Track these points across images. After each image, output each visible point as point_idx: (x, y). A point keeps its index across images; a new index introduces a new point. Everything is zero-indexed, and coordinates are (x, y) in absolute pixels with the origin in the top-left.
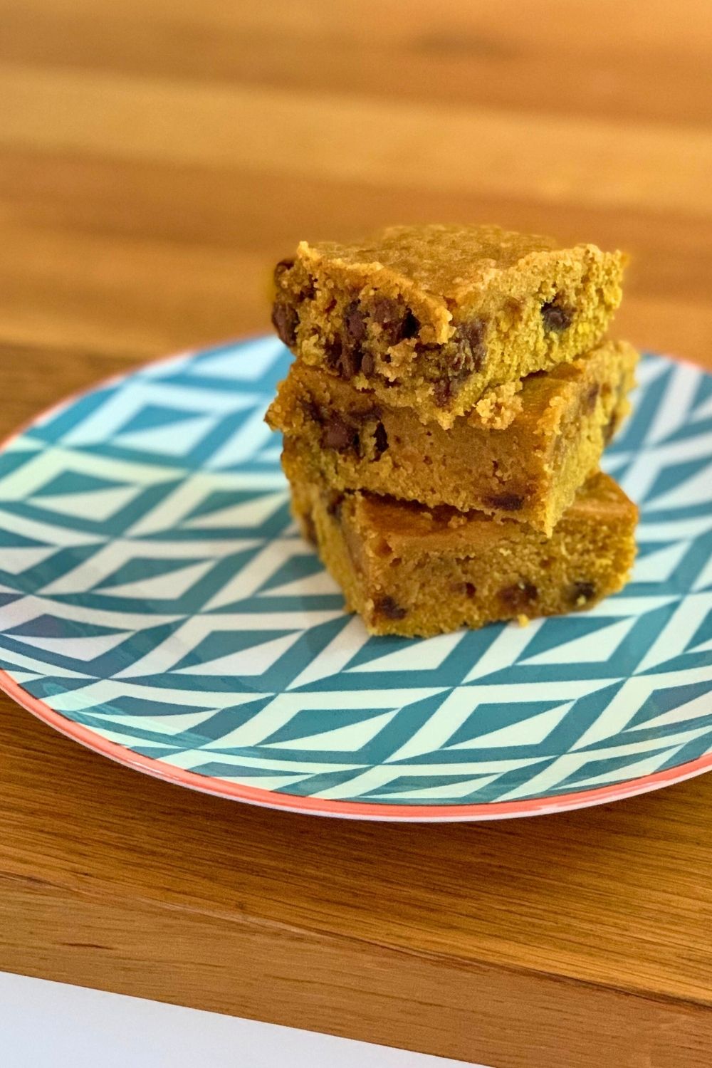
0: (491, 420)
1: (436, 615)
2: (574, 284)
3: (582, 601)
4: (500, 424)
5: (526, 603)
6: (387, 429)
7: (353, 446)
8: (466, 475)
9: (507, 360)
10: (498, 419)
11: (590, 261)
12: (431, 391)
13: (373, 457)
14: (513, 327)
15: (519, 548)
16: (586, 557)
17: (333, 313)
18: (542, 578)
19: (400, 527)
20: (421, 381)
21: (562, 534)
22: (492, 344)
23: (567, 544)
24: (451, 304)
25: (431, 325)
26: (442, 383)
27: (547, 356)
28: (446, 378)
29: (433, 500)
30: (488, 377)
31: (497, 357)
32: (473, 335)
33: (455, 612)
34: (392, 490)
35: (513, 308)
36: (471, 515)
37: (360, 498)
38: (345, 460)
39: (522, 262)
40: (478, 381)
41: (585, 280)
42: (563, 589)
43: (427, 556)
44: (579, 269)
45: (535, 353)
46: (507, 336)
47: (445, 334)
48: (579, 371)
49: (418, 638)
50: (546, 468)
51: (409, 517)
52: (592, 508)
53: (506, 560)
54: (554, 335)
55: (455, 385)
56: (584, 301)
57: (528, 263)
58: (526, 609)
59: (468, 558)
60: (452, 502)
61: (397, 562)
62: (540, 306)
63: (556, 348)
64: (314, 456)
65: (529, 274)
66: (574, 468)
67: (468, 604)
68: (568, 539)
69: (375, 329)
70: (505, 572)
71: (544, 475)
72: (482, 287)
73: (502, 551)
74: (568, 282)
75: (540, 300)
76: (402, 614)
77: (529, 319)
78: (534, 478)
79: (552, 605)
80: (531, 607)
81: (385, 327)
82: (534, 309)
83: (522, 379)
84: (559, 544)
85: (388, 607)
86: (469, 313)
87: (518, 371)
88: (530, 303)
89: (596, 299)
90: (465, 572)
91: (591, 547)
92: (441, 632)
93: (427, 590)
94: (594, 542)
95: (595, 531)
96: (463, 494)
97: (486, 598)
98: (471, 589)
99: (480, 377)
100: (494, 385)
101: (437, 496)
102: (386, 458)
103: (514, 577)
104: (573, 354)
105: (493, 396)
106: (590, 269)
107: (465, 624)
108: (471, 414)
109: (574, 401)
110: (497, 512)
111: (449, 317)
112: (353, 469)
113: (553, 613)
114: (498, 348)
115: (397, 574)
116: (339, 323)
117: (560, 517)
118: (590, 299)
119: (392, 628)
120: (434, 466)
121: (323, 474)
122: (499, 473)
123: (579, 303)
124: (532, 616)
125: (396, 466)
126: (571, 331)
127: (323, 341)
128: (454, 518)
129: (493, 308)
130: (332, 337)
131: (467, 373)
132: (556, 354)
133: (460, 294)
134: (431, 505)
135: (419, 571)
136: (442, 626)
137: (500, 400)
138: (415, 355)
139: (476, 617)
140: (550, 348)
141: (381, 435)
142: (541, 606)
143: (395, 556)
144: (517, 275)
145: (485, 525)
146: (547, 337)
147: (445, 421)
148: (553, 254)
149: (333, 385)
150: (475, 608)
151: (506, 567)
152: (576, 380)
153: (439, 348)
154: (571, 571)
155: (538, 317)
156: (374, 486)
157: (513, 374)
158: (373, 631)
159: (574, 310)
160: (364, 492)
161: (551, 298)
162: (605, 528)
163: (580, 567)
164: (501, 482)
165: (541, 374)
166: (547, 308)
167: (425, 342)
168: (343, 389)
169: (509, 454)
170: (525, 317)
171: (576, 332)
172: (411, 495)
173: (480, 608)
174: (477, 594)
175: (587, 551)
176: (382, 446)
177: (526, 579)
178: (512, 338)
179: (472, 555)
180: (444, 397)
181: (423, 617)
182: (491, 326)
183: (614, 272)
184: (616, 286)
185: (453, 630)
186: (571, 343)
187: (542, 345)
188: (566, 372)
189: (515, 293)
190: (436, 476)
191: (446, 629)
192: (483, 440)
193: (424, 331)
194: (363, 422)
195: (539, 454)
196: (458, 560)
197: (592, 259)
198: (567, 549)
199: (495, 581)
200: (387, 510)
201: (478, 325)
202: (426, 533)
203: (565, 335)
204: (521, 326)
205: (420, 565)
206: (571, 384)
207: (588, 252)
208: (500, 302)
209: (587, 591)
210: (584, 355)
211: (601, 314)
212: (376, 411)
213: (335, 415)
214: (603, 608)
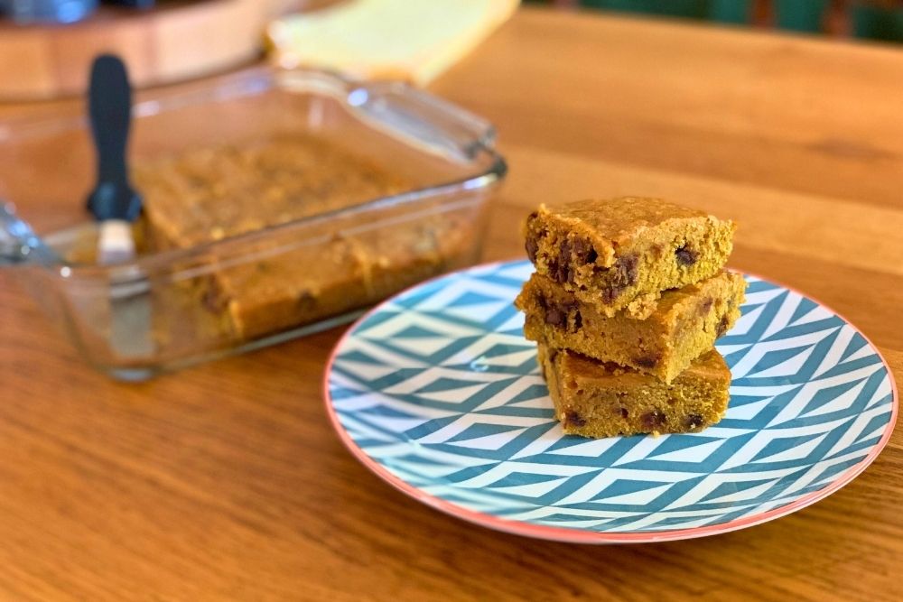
0: (637, 314)
1: (603, 425)
2: (698, 238)
3: (693, 426)
4: (641, 317)
5: (659, 424)
6: (581, 314)
7: (562, 323)
8: (624, 346)
9: (651, 280)
10: (641, 314)
11: (710, 225)
12: (600, 295)
13: (573, 330)
14: (656, 260)
15: (655, 391)
16: (696, 400)
17: (555, 246)
18: (669, 410)
19: (584, 372)
20: (595, 288)
21: (682, 385)
22: (641, 271)
23: (684, 391)
24: (615, 245)
25: (603, 256)
26: (608, 290)
27: (679, 280)
28: (610, 287)
29: (605, 359)
30: (638, 289)
31: (645, 278)
32: (629, 264)
33: (615, 425)
34: (584, 351)
35: (656, 250)
36: (627, 369)
37: (565, 353)
38: (557, 331)
39: (663, 224)
40: (631, 291)
41: (706, 236)
42: (682, 418)
43: (598, 390)
44: (702, 230)
45: (670, 277)
46: (652, 266)
47: (609, 262)
48: (698, 290)
49: (593, 438)
50: (668, 344)
51: (591, 367)
52: (702, 372)
53: (647, 397)
54: (684, 268)
55: (616, 292)
56: (705, 250)
57: (667, 224)
58: (659, 428)
59: (623, 394)
60: (615, 361)
61: (581, 392)
62: (674, 250)
63: (685, 275)
64: (542, 328)
65: (668, 230)
66: (690, 347)
67: (623, 421)
68: (685, 389)
69: (574, 256)
70: (646, 404)
71: (667, 348)
72: (635, 236)
73: (643, 391)
74: (694, 237)
75: (675, 247)
76: (583, 423)
77: (667, 257)
78: (661, 350)
79: (674, 427)
80: (662, 427)
81: (579, 255)
82: (670, 251)
83: (661, 292)
84: (679, 391)
85: (574, 418)
86: (625, 251)
87: (658, 287)
88: (668, 247)
89: (714, 248)
90: (621, 402)
91: (700, 395)
92: (606, 436)
93: (598, 410)
94: (702, 392)
95: (702, 386)
96: (622, 357)
97: (634, 418)
98: (625, 413)
99: (633, 288)
100: (641, 294)
101: (608, 356)
102: (581, 332)
103: (652, 408)
104: (698, 279)
105: (640, 300)
106: (710, 231)
107: (621, 433)
108: (625, 310)
109: (693, 307)
110: (640, 368)
111: (613, 252)
112: (562, 337)
113: (676, 432)
114: (646, 272)
115: (580, 400)
116: (558, 251)
117: (677, 374)
118: (709, 248)
119: (576, 431)
120: (606, 339)
121: (546, 338)
122: (642, 346)
123: (702, 250)
124: (662, 432)
125: (586, 337)
126: (696, 266)
127: (548, 261)
128: (617, 370)
129: (642, 249)
130: (553, 259)
131: (623, 286)
132: (686, 279)
133: (621, 240)
134: (604, 361)
135: (594, 399)
136: (607, 432)
137: (644, 303)
138: (592, 273)
139: (627, 430)
140: (681, 274)
141: (578, 318)
142: (668, 427)
143: (579, 389)
144: (660, 231)
145: (634, 375)
146: (679, 268)
147: (610, 312)
148: (685, 220)
149: (553, 286)
150: (627, 424)
151: (646, 401)
152: (695, 295)
153: (608, 269)
154: (687, 408)
155: (673, 257)
156: (573, 348)
157: (655, 289)
158: (565, 432)
159: (698, 254)
160: (569, 350)
161: (682, 246)
162: (708, 384)
163: (693, 406)
164: (642, 349)
165: (674, 289)
166: (679, 251)
167: (599, 265)
168: (558, 290)
169: (648, 335)
170: (664, 256)
171: (700, 266)
172: (594, 354)
173: (630, 425)
174: (629, 416)
175: (698, 397)
176: (579, 325)
177: (658, 409)
178: (655, 267)
179: (626, 393)
180: (609, 298)
181: (596, 426)
182: (641, 259)
183: (726, 233)
184: (728, 241)
185: (613, 436)
186: (696, 273)
187: (676, 273)
188: (690, 290)
189: (658, 241)
190: (607, 346)
191: (610, 435)
192: (634, 325)
193: (599, 259)
194: (569, 310)
195: (664, 336)
196: (618, 395)
197: (711, 224)
198: (684, 394)
199: (639, 409)
200: (581, 363)
201: (632, 258)
202: (599, 377)
203: (691, 268)
204: (661, 261)
205: (594, 395)
206: (691, 297)
207: (708, 220)
208: (647, 245)
209: (697, 421)
210: (704, 281)
211: (717, 257)
212: (576, 304)
213: (554, 304)
214: (706, 432)
